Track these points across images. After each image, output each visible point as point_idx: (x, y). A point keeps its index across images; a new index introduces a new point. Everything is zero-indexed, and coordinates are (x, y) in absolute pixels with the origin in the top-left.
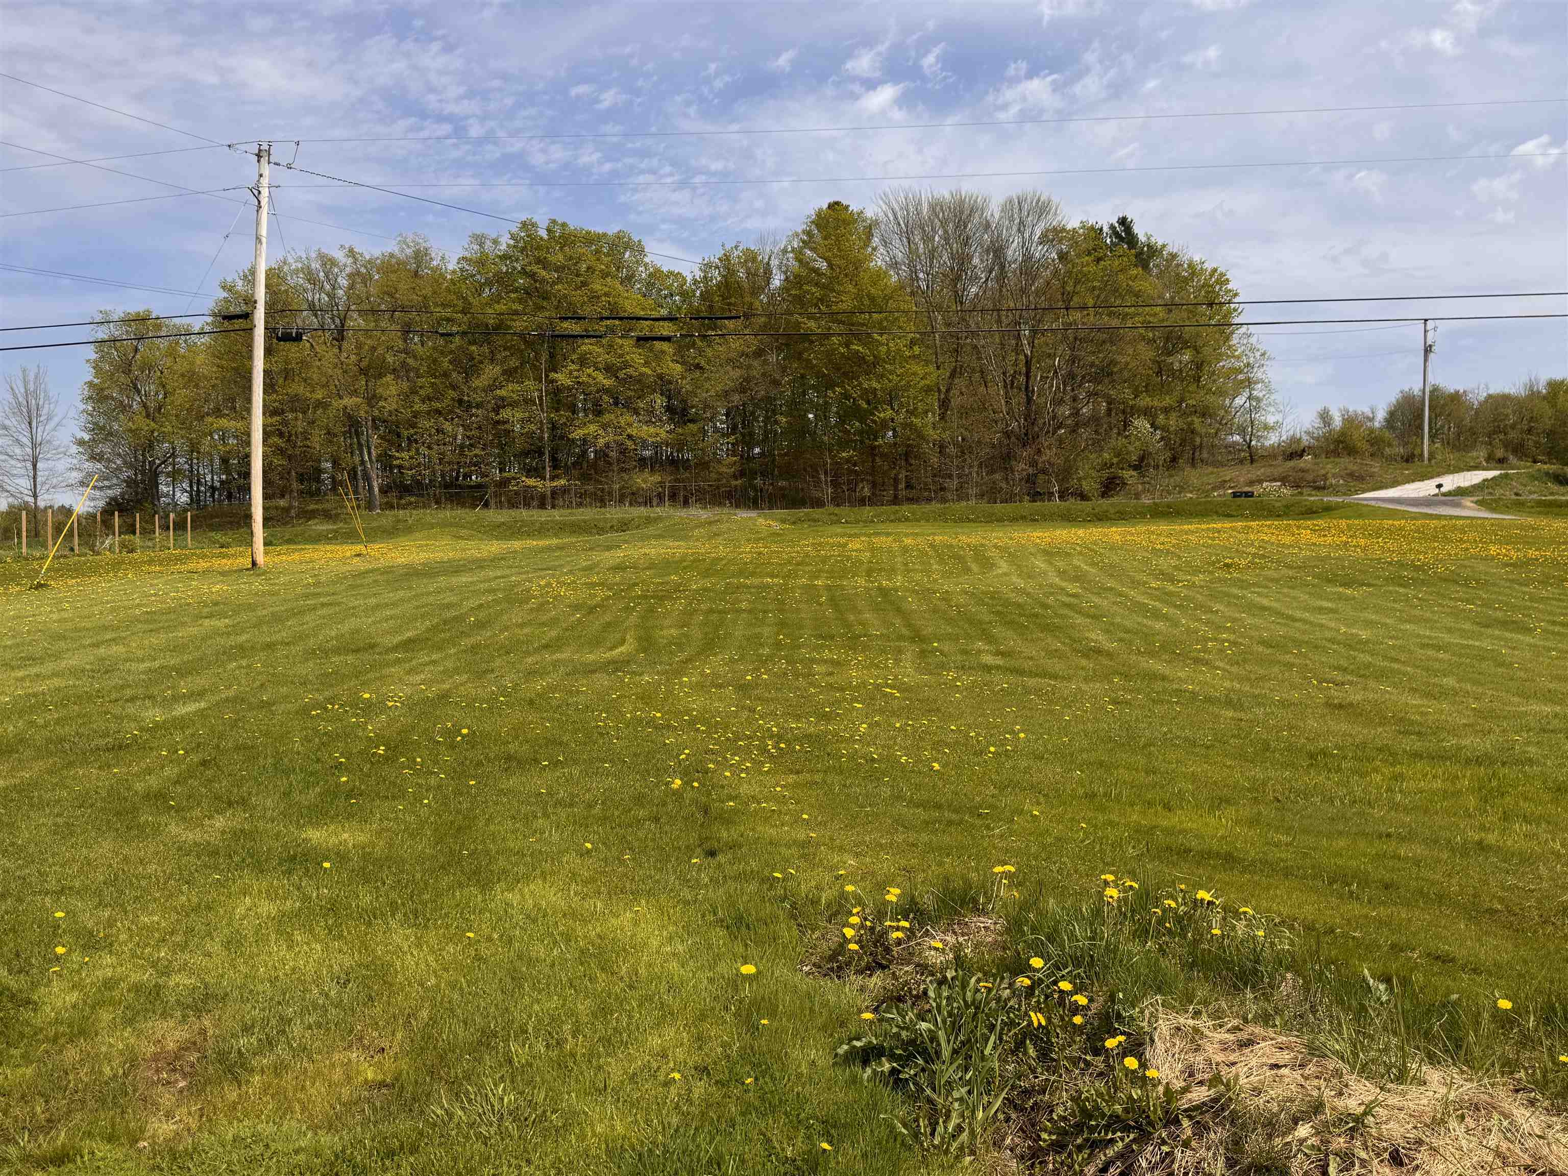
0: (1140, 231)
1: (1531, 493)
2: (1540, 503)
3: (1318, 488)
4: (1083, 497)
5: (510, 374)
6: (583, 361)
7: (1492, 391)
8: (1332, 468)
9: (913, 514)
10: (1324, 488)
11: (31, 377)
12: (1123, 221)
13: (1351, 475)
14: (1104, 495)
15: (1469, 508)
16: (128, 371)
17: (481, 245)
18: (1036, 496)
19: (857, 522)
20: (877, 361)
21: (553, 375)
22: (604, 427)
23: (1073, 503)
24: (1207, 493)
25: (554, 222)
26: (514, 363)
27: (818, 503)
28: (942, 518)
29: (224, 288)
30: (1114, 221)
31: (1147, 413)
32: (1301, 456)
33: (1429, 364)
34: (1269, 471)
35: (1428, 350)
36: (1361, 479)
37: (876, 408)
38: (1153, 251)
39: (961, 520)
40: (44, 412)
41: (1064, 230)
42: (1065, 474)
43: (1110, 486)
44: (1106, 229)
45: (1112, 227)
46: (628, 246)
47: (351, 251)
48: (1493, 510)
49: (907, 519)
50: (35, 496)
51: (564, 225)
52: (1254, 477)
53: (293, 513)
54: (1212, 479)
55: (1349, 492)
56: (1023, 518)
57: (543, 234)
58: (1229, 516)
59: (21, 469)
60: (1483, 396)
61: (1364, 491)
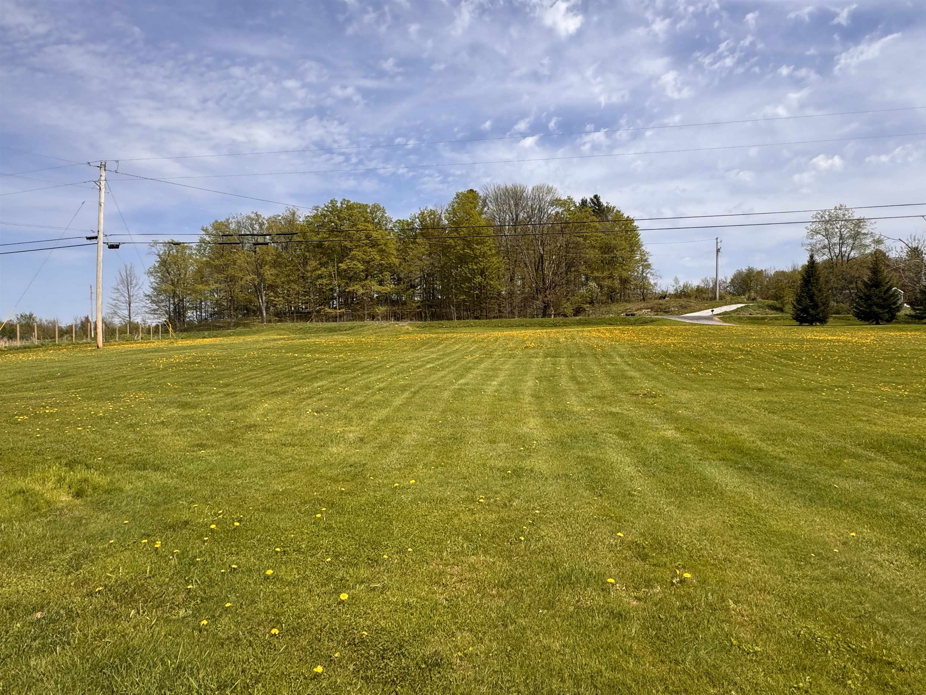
0: (604, 201)
1: (757, 314)
2: (749, 318)
3: (666, 312)
4: (565, 316)
5: (322, 265)
6: (352, 259)
7: (777, 270)
8: (673, 304)
9: (475, 323)
10: (668, 312)
11: (129, 268)
12: (596, 197)
13: (681, 306)
14: (575, 315)
15: (716, 321)
16: (164, 266)
17: (317, 210)
18: (544, 315)
19: (450, 327)
20: (476, 257)
21: (340, 265)
22: (363, 287)
23: (559, 319)
24: (619, 314)
25: (344, 200)
26: (324, 259)
27: (450, 319)
28: (488, 326)
29: (203, 230)
30: (592, 197)
31: (595, 279)
32: (664, 298)
33: (719, 257)
34: (646, 305)
35: (718, 251)
36: (686, 308)
37: (474, 277)
38: (609, 209)
39: (495, 326)
40: (134, 282)
41: (560, 200)
42: (557, 306)
43: (578, 311)
44: (589, 200)
45: (591, 199)
46: (379, 209)
47: (256, 213)
48: (725, 322)
49: (472, 326)
50: (130, 318)
51: (348, 201)
52: (639, 307)
53: (232, 324)
54: (622, 308)
55: (678, 314)
56: (522, 325)
57: (339, 205)
58: (611, 324)
59: (125, 306)
60: (772, 272)
61: (686, 313)
